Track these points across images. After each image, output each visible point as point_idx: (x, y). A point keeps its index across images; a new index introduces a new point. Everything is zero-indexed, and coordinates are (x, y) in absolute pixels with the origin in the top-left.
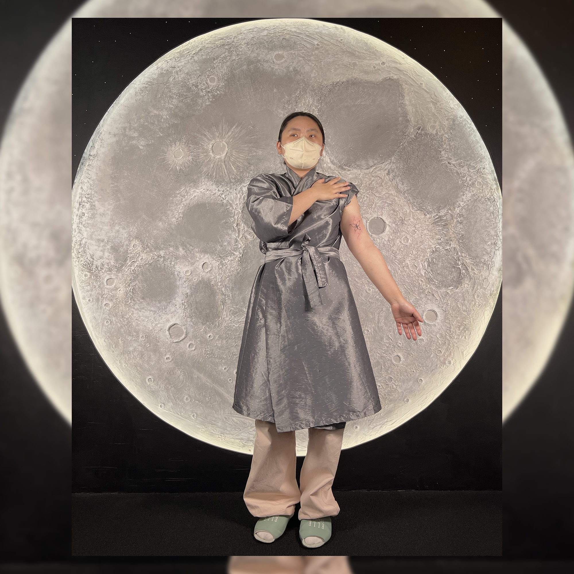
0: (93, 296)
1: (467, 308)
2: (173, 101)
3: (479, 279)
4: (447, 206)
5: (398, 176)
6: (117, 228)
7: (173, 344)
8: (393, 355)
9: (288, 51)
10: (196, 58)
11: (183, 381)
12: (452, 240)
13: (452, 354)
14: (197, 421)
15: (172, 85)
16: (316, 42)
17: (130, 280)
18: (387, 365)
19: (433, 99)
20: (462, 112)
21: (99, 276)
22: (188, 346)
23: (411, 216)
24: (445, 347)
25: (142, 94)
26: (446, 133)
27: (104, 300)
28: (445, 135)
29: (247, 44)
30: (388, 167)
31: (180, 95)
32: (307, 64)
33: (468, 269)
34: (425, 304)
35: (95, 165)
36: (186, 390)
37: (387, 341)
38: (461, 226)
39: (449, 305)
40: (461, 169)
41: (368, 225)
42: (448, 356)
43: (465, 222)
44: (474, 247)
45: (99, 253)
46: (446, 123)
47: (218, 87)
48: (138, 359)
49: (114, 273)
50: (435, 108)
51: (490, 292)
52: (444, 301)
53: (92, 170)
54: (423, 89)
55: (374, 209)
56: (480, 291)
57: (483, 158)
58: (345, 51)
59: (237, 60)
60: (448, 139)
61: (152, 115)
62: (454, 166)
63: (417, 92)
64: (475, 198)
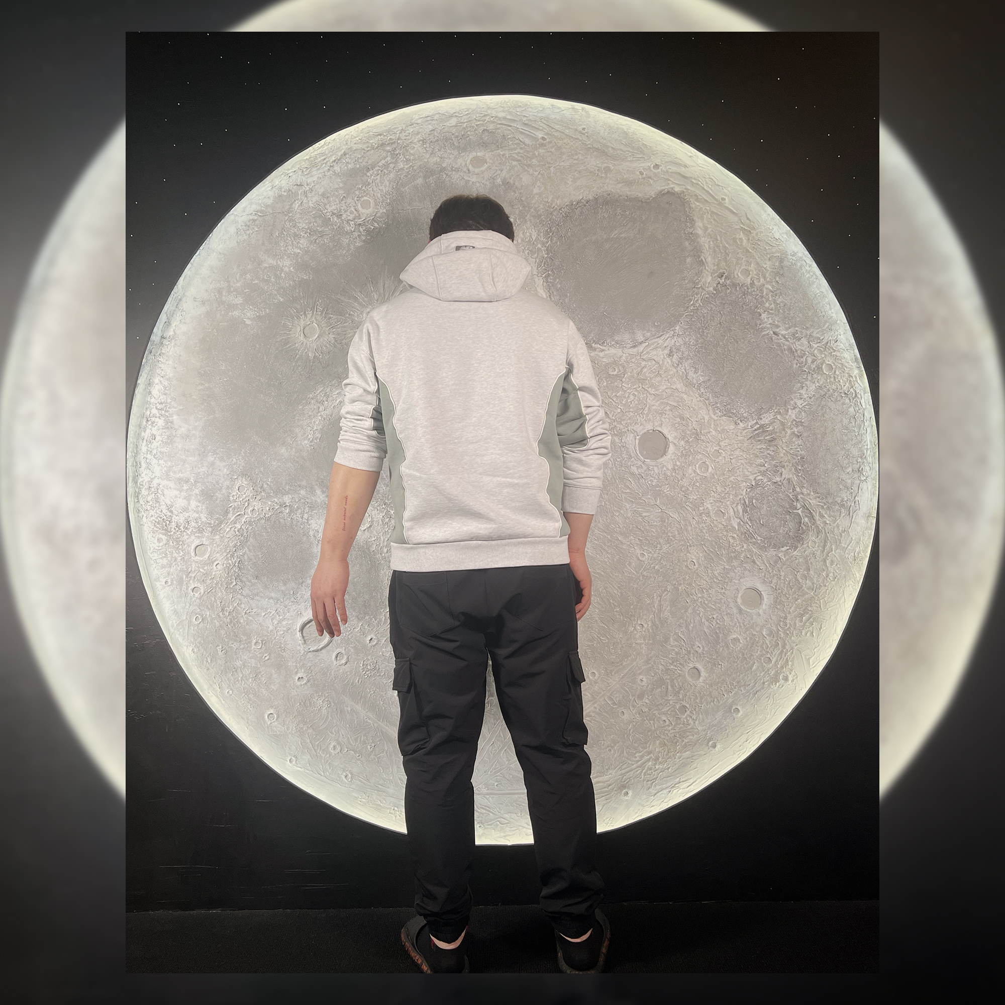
0: (173, 575)
1: (813, 583)
2: (301, 242)
3: (833, 532)
4: (774, 408)
5: (688, 359)
6: (210, 459)
7: (310, 653)
8: (686, 667)
9: (492, 151)
10: (337, 168)
11: (327, 717)
12: (783, 467)
13: (790, 663)
14: (353, 786)
15: (298, 216)
16: (540, 135)
17: (235, 547)
18: (677, 685)
19: (744, 225)
20: (796, 245)
21: (183, 542)
22: (334, 657)
23: (712, 426)
24: (777, 652)
25: (248, 232)
26: (769, 282)
27: (191, 582)
28: (766, 286)
29: (424, 141)
30: (670, 343)
31: (311, 232)
32: (525, 173)
33: (813, 516)
34: (741, 578)
35: (171, 353)
36: (332, 733)
37: (676, 643)
38: (800, 442)
39: (782, 578)
40: (797, 343)
41: (637, 444)
42: (782, 667)
43: (805, 434)
44: (824, 477)
45: (181, 503)
46: (768, 265)
47: (375, 215)
48: (251, 680)
49: (207, 534)
50: (749, 239)
51: (852, 554)
52: (773, 571)
53: (167, 362)
54: (727, 208)
55: (647, 415)
56: (836, 553)
57: (833, 324)
58: (590, 148)
59: (407, 169)
60: (772, 292)
61: (266, 268)
62: (785, 338)
63: (716, 214)
64: (823, 393)
